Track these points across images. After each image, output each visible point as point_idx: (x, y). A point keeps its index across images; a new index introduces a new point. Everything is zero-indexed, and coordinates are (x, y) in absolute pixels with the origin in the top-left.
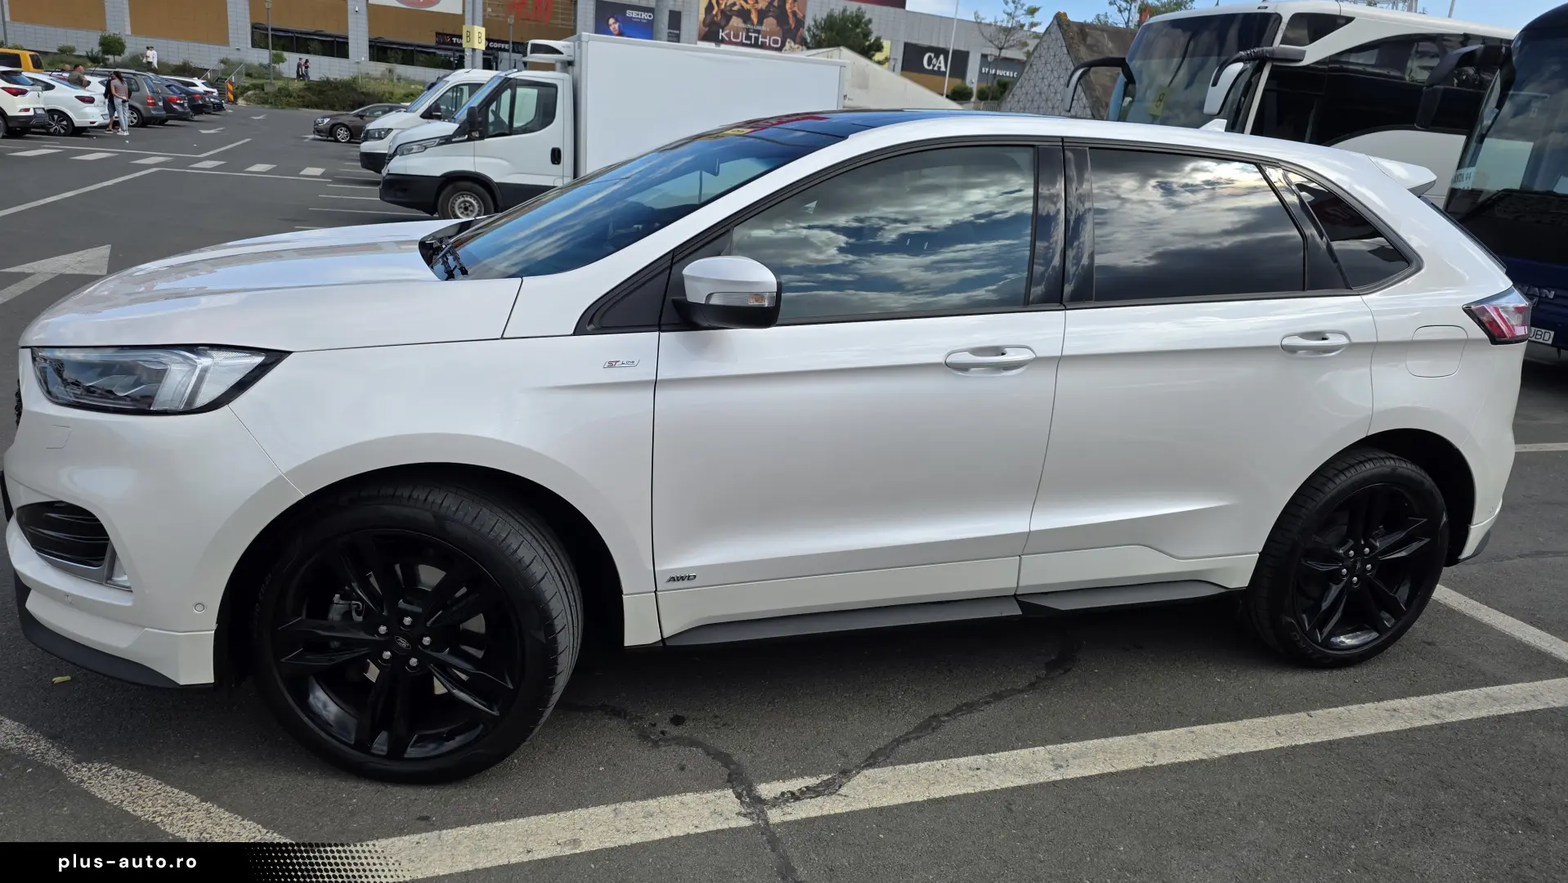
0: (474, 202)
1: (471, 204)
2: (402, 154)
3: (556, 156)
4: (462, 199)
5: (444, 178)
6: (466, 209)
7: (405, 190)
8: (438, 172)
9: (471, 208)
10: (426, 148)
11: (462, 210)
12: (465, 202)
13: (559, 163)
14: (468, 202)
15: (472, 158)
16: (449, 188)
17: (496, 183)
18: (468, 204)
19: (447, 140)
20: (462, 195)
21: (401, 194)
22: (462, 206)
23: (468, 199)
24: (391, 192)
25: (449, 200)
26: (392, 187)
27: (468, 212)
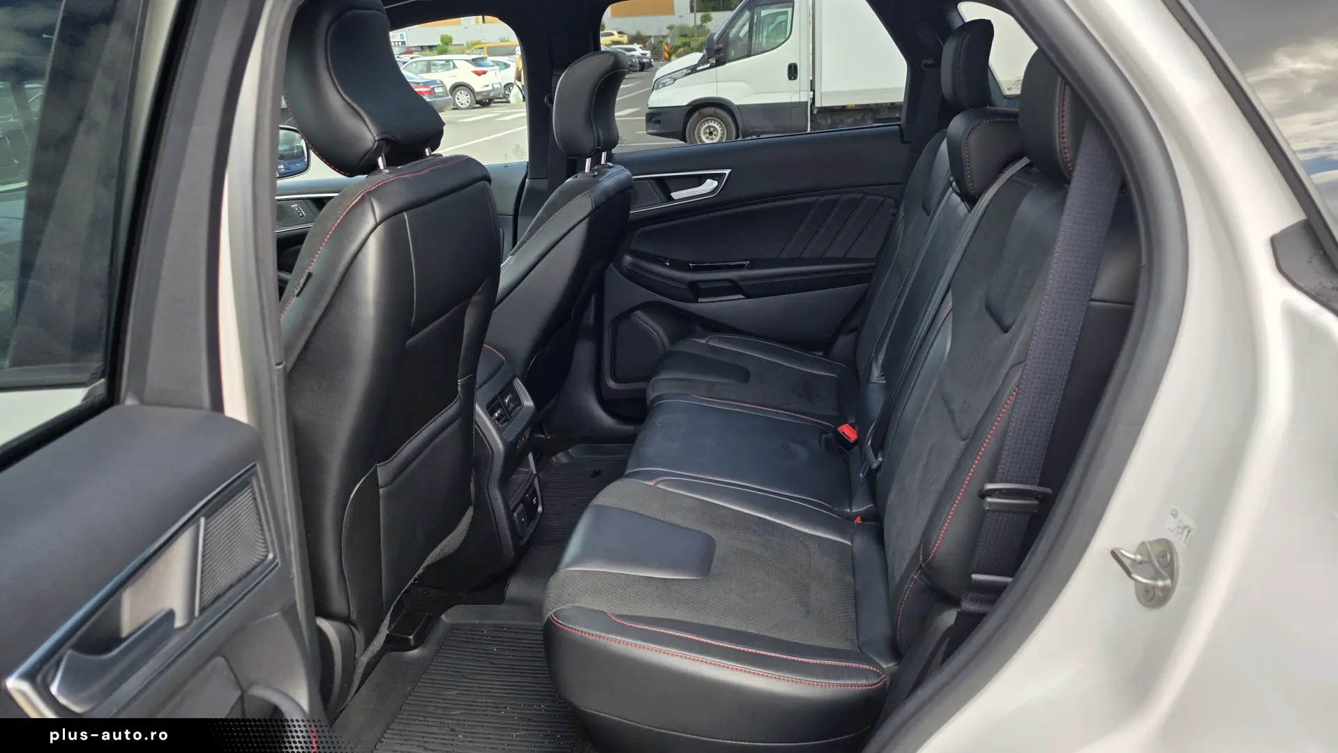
0: (717, 127)
1: (715, 129)
2: (658, 88)
3: (793, 72)
4: (707, 125)
5: (692, 107)
6: (711, 133)
7: (659, 122)
8: (684, 102)
9: (715, 133)
10: (675, 80)
11: (707, 135)
12: (709, 127)
13: (795, 78)
14: (712, 127)
15: (715, 84)
16: (696, 115)
17: (738, 106)
18: (712, 129)
19: (693, 70)
20: (707, 120)
21: (658, 126)
22: (708, 131)
23: (712, 124)
24: (651, 124)
25: (695, 128)
26: (653, 120)
27: (713, 136)
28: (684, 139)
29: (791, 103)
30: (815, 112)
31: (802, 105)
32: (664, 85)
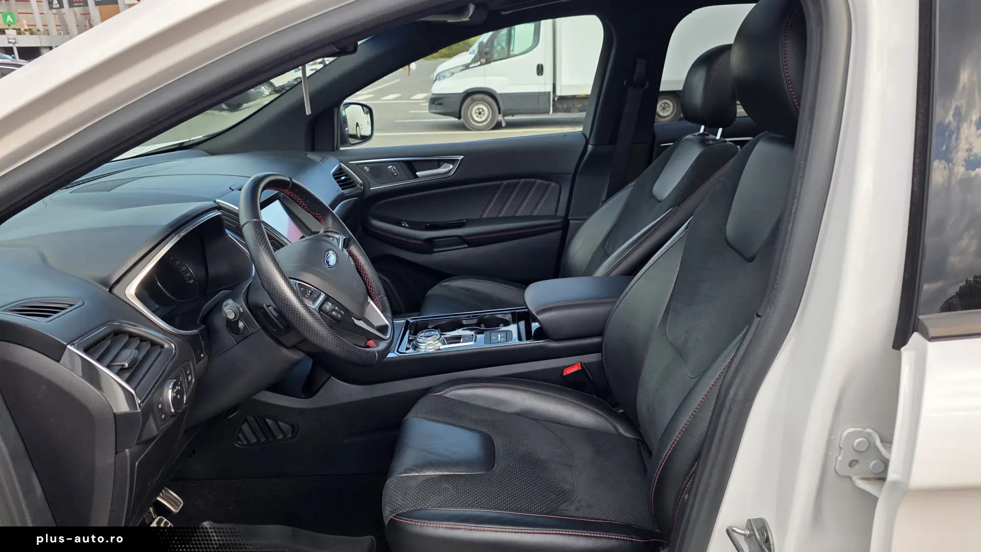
0: (485, 109)
1: (483, 110)
2: (440, 79)
3: (540, 70)
4: (477, 107)
5: (464, 94)
6: (480, 113)
7: (441, 104)
8: (461, 90)
9: (483, 113)
10: (453, 74)
11: (477, 115)
12: (479, 109)
13: (542, 74)
14: (481, 108)
15: (484, 77)
16: (468, 100)
17: (500, 94)
18: (481, 110)
19: (467, 67)
20: (477, 104)
21: (439, 107)
22: (477, 111)
23: (481, 106)
24: (434, 106)
25: (468, 109)
26: (437, 102)
27: (482, 116)
28: (459, 117)
29: (539, 93)
30: (556, 99)
31: (547, 94)
32: (444, 77)
